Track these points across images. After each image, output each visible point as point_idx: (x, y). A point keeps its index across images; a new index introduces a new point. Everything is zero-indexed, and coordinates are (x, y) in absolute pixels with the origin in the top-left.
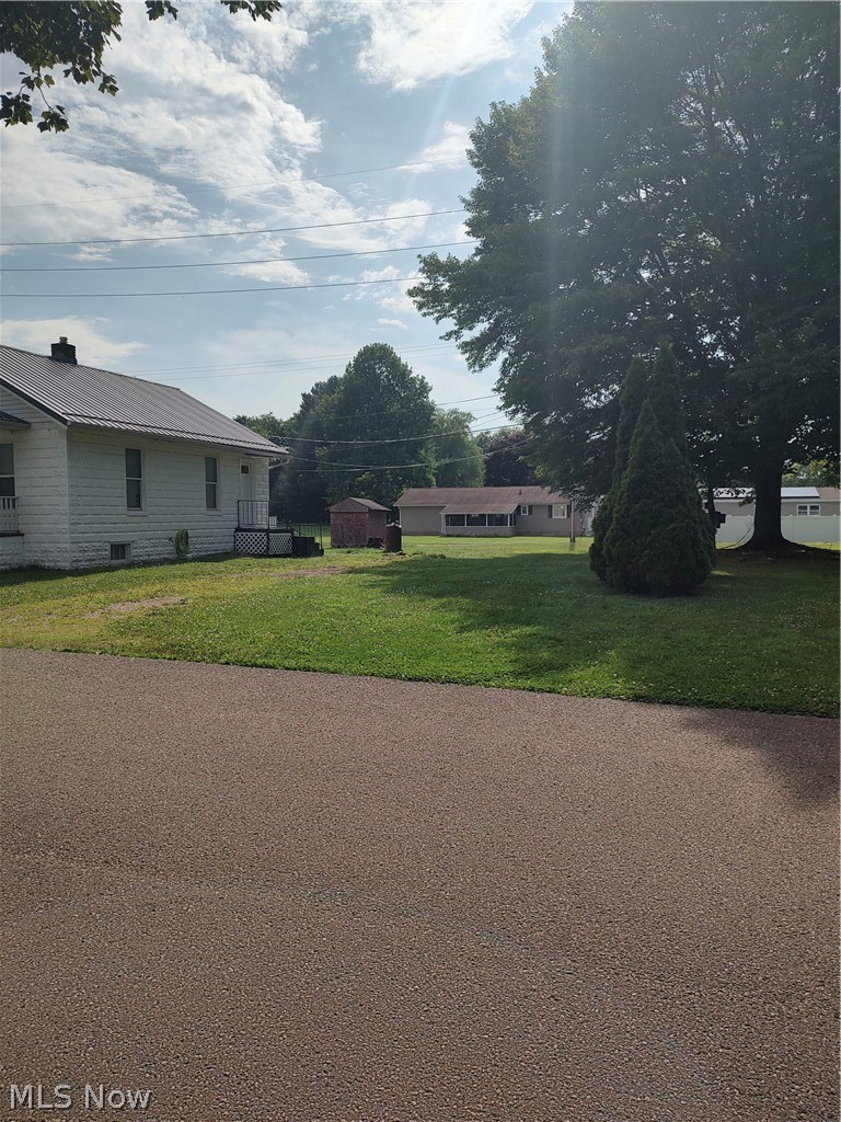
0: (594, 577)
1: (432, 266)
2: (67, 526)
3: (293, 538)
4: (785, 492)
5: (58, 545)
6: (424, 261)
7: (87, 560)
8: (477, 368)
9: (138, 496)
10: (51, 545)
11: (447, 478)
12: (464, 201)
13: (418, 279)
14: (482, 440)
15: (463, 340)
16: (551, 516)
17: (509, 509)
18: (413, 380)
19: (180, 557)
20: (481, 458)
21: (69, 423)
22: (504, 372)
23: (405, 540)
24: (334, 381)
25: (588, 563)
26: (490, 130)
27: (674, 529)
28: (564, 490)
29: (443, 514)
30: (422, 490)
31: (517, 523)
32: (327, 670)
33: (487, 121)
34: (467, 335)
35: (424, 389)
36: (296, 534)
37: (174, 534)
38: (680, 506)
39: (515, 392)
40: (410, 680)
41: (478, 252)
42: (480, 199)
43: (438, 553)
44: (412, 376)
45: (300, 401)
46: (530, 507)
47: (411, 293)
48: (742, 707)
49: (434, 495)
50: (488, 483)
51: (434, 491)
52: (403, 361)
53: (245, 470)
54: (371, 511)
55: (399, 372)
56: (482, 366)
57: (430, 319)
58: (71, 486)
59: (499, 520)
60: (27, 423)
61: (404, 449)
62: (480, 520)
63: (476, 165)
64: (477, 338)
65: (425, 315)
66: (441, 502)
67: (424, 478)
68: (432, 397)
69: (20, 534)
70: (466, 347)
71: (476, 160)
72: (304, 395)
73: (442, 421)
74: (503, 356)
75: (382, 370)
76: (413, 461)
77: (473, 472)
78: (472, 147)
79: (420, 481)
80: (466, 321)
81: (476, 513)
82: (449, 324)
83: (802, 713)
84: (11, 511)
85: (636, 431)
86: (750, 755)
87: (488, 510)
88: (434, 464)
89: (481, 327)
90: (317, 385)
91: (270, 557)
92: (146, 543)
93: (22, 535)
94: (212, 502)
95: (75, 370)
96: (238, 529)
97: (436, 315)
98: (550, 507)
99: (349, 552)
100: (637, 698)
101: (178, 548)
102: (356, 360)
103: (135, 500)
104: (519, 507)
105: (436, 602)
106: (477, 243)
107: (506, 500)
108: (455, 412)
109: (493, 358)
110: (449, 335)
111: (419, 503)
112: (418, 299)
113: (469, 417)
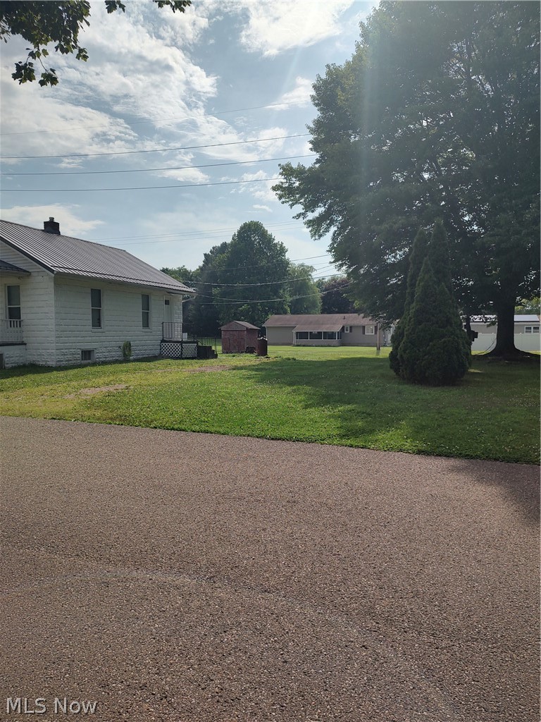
0: (392, 373)
1: (287, 171)
2: (53, 339)
3: (198, 346)
4: (517, 318)
5: (48, 351)
6: (283, 168)
7: (67, 361)
8: (317, 237)
9: (99, 319)
10: (43, 351)
11: (297, 308)
12: (309, 128)
13: (278, 179)
14: (320, 284)
15: (308, 218)
16: (364, 333)
17: (337, 329)
18: (276, 245)
19: (126, 360)
20: (319, 295)
21: (55, 273)
22: (334, 239)
23: (270, 348)
24: (224, 245)
25: (388, 364)
26: (325, 82)
27: (445, 342)
28: (372, 316)
29: (294, 331)
30: (281, 316)
31: (342, 338)
32: (219, 433)
33: (324, 76)
34: (311, 216)
35: (283, 250)
36: (200, 344)
37: (122, 344)
38: (449, 327)
39: (341, 252)
40: (272, 439)
41: (318, 161)
42: (319, 127)
43: (291, 357)
44: (275, 242)
45: (203, 258)
46: (351, 327)
47: (274, 189)
48: (488, 458)
49: (288, 319)
50: (324, 311)
51: (289, 316)
52: (269, 233)
53: (167, 302)
54: (248, 329)
55: (266, 239)
56: (320, 236)
57: (287, 205)
58: (56, 313)
59: (330, 336)
60: (28, 272)
61: (269, 289)
62: (318, 336)
63: (316, 105)
64: (317, 218)
65: (283, 203)
66: (293, 324)
67: (282, 308)
68: (288, 255)
69: (24, 344)
70: (310, 223)
71: (316, 102)
72: (205, 255)
73: (294, 271)
74: (333, 229)
75: (255, 238)
76: (275, 297)
77: (314, 305)
78: (314, 93)
79: (279, 310)
80: (310, 207)
81: (315, 331)
82: (299, 208)
83: (527, 463)
84: (19, 329)
85: (419, 278)
86: (493, 490)
87: (324, 329)
88: (289, 299)
89: (320, 210)
90: (214, 248)
91: (183, 359)
92: (104, 350)
93: (25, 344)
94: (146, 323)
95: (59, 238)
96: (163, 341)
97: (290, 203)
98: (364, 327)
99: (234, 356)
100: (420, 452)
101: (124, 354)
102: (239, 232)
103: (97, 322)
104: (343, 327)
105: (289, 389)
106: (317, 156)
107: (335, 322)
108: (302, 265)
109: (327, 230)
110: (299, 216)
111: (278, 324)
112: (279, 192)
113: (312, 269)
